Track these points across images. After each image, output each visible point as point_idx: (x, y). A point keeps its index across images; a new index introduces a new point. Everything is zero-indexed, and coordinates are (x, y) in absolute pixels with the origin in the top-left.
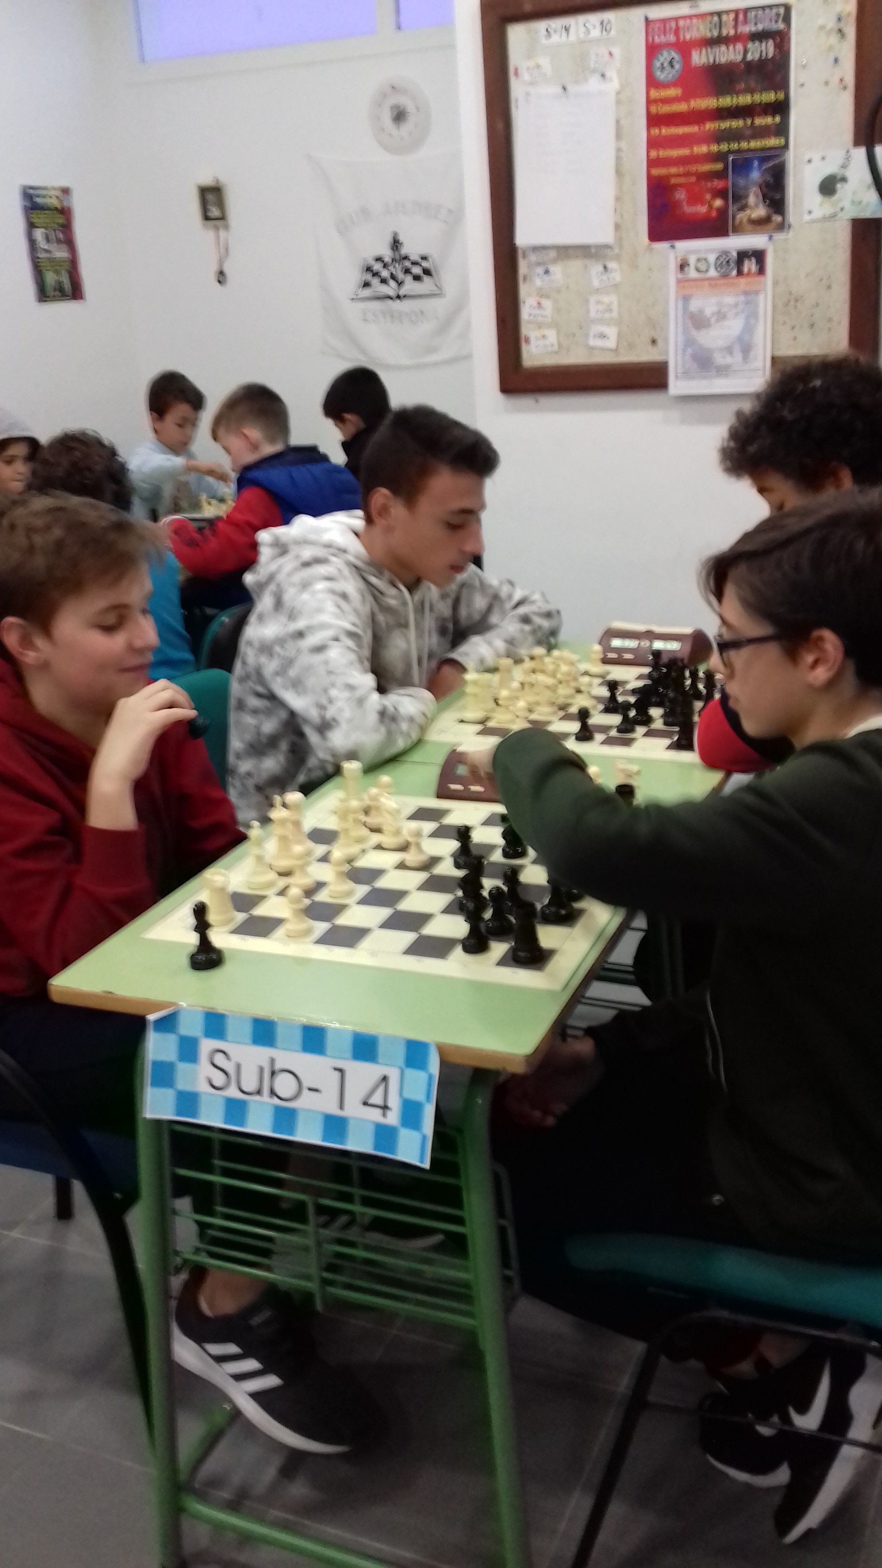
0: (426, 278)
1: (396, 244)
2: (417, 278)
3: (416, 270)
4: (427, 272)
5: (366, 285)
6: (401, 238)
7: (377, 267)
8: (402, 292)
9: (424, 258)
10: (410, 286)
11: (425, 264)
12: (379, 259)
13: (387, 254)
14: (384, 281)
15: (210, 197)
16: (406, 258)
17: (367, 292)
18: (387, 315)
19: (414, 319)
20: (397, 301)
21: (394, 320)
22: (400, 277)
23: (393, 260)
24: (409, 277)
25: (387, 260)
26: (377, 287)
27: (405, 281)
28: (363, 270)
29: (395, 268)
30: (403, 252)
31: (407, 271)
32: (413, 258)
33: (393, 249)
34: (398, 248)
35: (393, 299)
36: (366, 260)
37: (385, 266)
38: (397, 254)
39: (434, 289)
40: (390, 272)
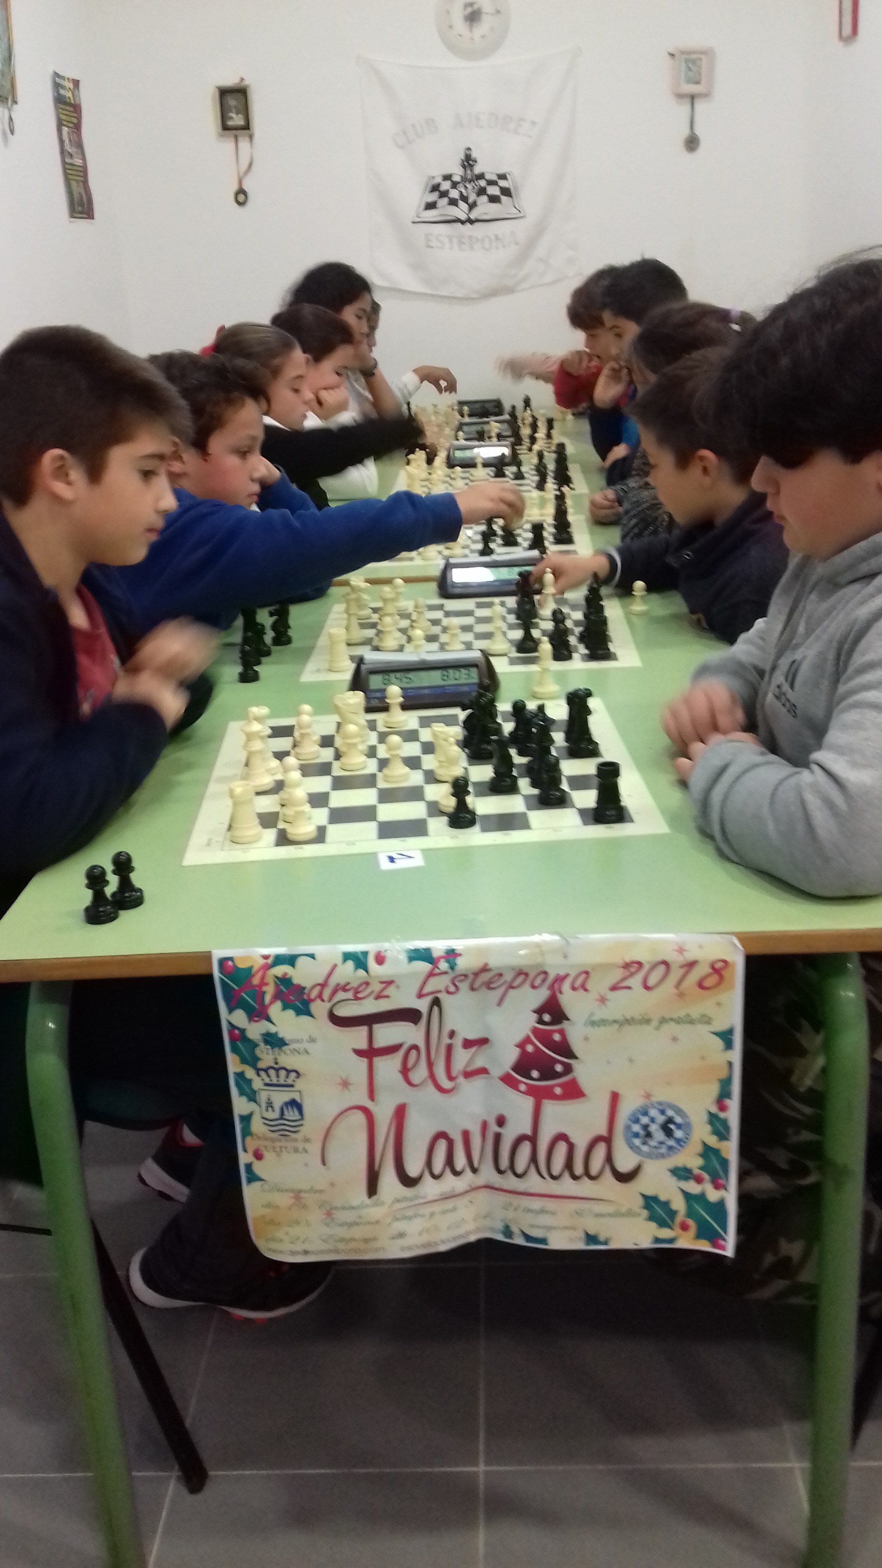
0: (504, 198)
1: (468, 161)
2: (494, 199)
3: (493, 190)
4: (506, 192)
5: (431, 206)
6: (474, 154)
7: (446, 186)
8: (474, 214)
9: (503, 177)
10: (484, 208)
11: (503, 183)
12: (447, 177)
13: (458, 173)
14: (453, 202)
15: (232, 102)
16: (481, 176)
17: (431, 214)
18: (455, 241)
19: (487, 245)
20: (468, 225)
21: (463, 246)
22: (472, 197)
23: (464, 179)
24: (484, 198)
25: (457, 178)
26: (445, 209)
27: (479, 203)
28: (429, 189)
29: (466, 188)
30: (477, 170)
31: (482, 192)
32: (488, 177)
33: (464, 167)
34: (471, 166)
35: (463, 222)
36: (433, 177)
37: (454, 185)
38: (469, 172)
39: (514, 212)
40: (460, 193)
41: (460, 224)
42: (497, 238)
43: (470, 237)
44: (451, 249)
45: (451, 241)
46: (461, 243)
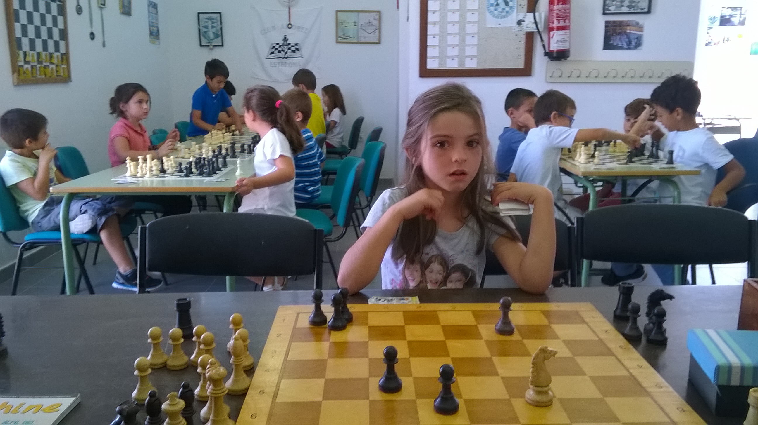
0: (296, 51)
1: (285, 39)
2: (293, 51)
3: (293, 49)
4: (297, 49)
5: (272, 53)
6: (287, 38)
7: (277, 47)
9: (296, 45)
10: (290, 54)
11: (296, 47)
12: (278, 44)
13: (281, 42)
14: (280, 52)
16: (289, 44)
17: (272, 55)
18: (280, 64)
19: (291, 65)
21: (283, 66)
22: (286, 50)
23: (283, 45)
24: (290, 51)
25: (281, 44)
26: (276, 54)
27: (288, 52)
28: (272, 47)
29: (284, 47)
31: (289, 49)
32: (292, 45)
33: (284, 41)
34: (286, 41)
35: (283, 58)
36: (273, 44)
37: (280, 46)
38: (285, 43)
39: (300, 56)
40: (282, 49)
42: (294, 63)
43: (285, 63)
44: (279, 67)
45: (279, 64)
46: (282, 65)
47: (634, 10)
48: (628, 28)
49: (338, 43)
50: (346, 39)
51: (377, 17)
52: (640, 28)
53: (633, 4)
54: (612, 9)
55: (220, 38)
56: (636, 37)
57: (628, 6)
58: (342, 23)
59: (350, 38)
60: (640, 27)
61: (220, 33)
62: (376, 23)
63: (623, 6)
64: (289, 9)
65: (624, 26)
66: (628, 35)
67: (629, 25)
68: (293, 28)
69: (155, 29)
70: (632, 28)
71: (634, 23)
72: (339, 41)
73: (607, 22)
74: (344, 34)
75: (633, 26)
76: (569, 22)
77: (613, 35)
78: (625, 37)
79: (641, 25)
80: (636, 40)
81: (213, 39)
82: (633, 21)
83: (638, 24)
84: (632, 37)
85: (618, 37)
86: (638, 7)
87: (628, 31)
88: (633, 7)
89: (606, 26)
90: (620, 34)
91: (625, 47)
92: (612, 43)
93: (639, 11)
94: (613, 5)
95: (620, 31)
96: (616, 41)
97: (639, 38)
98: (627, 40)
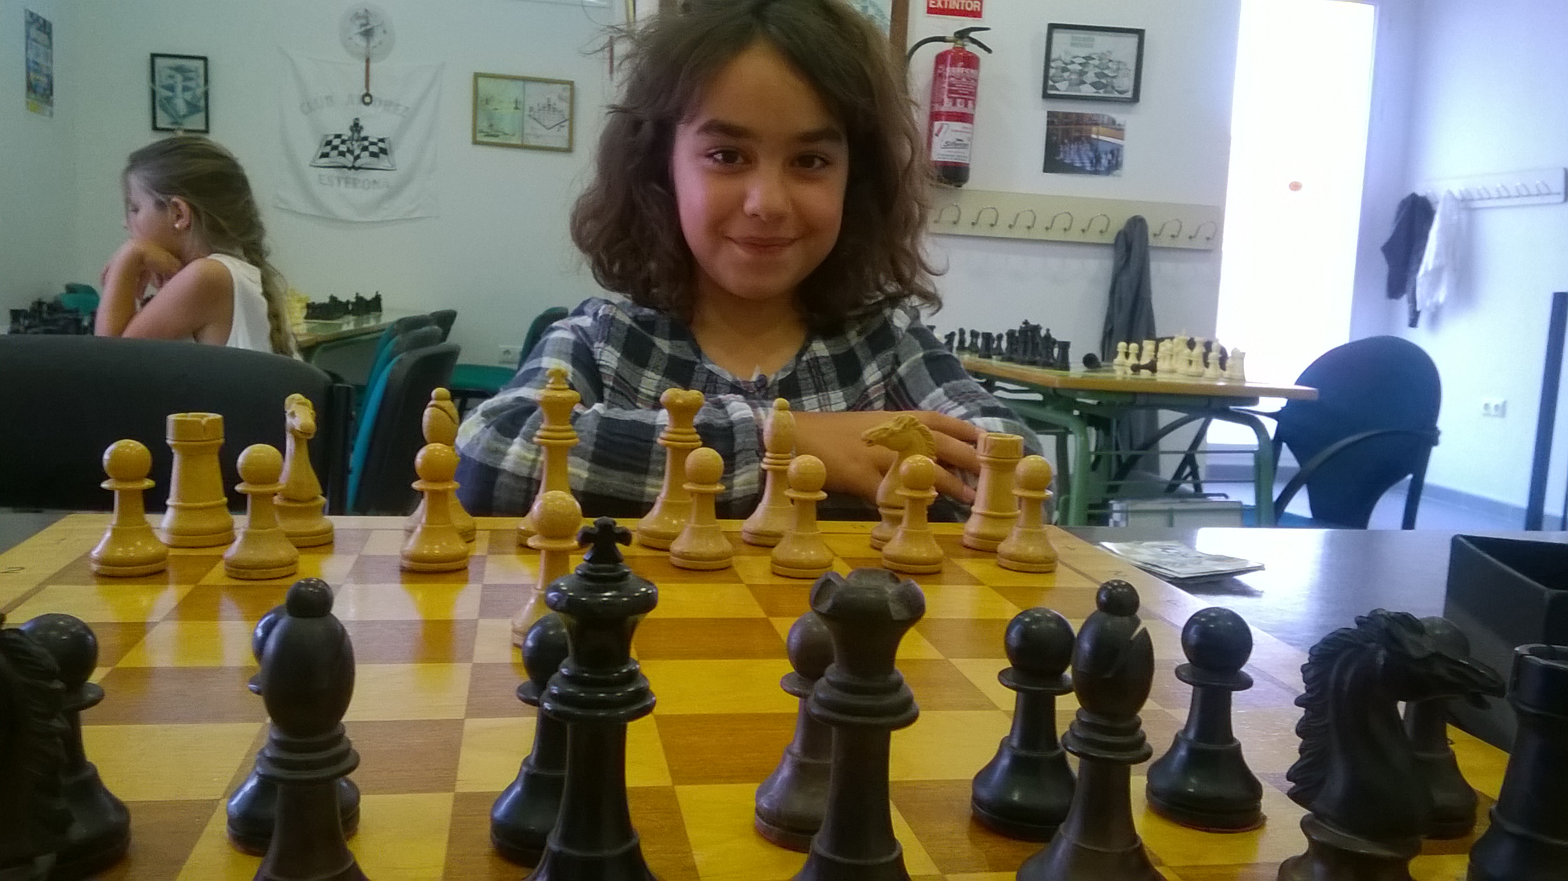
0: (381, 155)
1: (356, 127)
2: (374, 155)
3: (373, 149)
4: (384, 151)
5: (325, 155)
6: (361, 124)
7: (336, 142)
8: (358, 163)
9: (382, 140)
10: (365, 159)
11: (381, 144)
12: (338, 136)
13: (347, 133)
14: (342, 154)
16: (365, 139)
17: (324, 161)
18: (343, 180)
19: (366, 186)
20: (353, 170)
21: (349, 185)
22: (357, 152)
23: (351, 139)
24: (367, 153)
25: (345, 138)
26: (335, 158)
27: (362, 156)
28: (324, 143)
29: (352, 145)
30: (363, 134)
31: (365, 149)
32: (371, 140)
33: (353, 131)
34: (359, 132)
35: (350, 168)
36: (327, 136)
37: (343, 142)
38: (356, 135)
39: (389, 165)
40: (348, 149)
41: (346, 170)
42: (375, 182)
43: (354, 179)
44: (339, 186)
45: (339, 182)
46: (347, 183)
47: (1105, 92)
48: (1094, 129)
49: (476, 142)
50: (497, 136)
51: (567, 94)
52: (1118, 130)
53: (1104, 81)
54: (1062, 88)
55: (202, 115)
56: (1109, 149)
57: (1093, 85)
58: (487, 101)
59: (505, 134)
60: (1116, 129)
61: (202, 103)
62: (564, 106)
63: (1084, 83)
64: (368, 61)
65: (1087, 125)
66: (1093, 145)
67: (1096, 124)
68: (376, 103)
69: (44, 80)
70: (1101, 129)
71: (1106, 120)
72: (481, 138)
73: (1050, 114)
74: (491, 126)
75: (1103, 124)
76: (974, 108)
77: (1063, 143)
78: (1088, 146)
79: (1119, 125)
80: (1110, 156)
81: (185, 116)
82: (1103, 115)
83: (1114, 122)
84: (1102, 148)
85: (1074, 147)
86: (1113, 87)
87: (1094, 136)
88: (1104, 86)
89: (1049, 123)
90: (1078, 139)
91: (1088, 168)
92: (1061, 159)
93: (1116, 95)
94: (1065, 80)
95: (1077, 134)
96: (1069, 153)
97: (1116, 152)
98: (1091, 154)
